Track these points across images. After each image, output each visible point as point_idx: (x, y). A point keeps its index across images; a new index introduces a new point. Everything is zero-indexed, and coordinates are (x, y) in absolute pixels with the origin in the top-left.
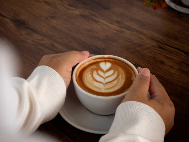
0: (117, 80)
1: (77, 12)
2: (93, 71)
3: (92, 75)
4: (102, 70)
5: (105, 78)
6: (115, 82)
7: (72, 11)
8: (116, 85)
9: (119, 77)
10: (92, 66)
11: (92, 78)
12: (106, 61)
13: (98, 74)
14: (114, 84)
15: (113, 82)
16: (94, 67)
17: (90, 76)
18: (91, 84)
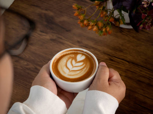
0: (81, 71)
1: (48, 37)
2: (70, 59)
3: (67, 61)
4: (76, 60)
5: (73, 67)
6: (78, 72)
7: (44, 37)
8: (77, 74)
9: (83, 69)
10: (71, 55)
11: (65, 64)
12: (83, 54)
13: (71, 63)
14: (76, 73)
15: (76, 72)
16: (72, 56)
17: (65, 61)
18: (62, 68)
